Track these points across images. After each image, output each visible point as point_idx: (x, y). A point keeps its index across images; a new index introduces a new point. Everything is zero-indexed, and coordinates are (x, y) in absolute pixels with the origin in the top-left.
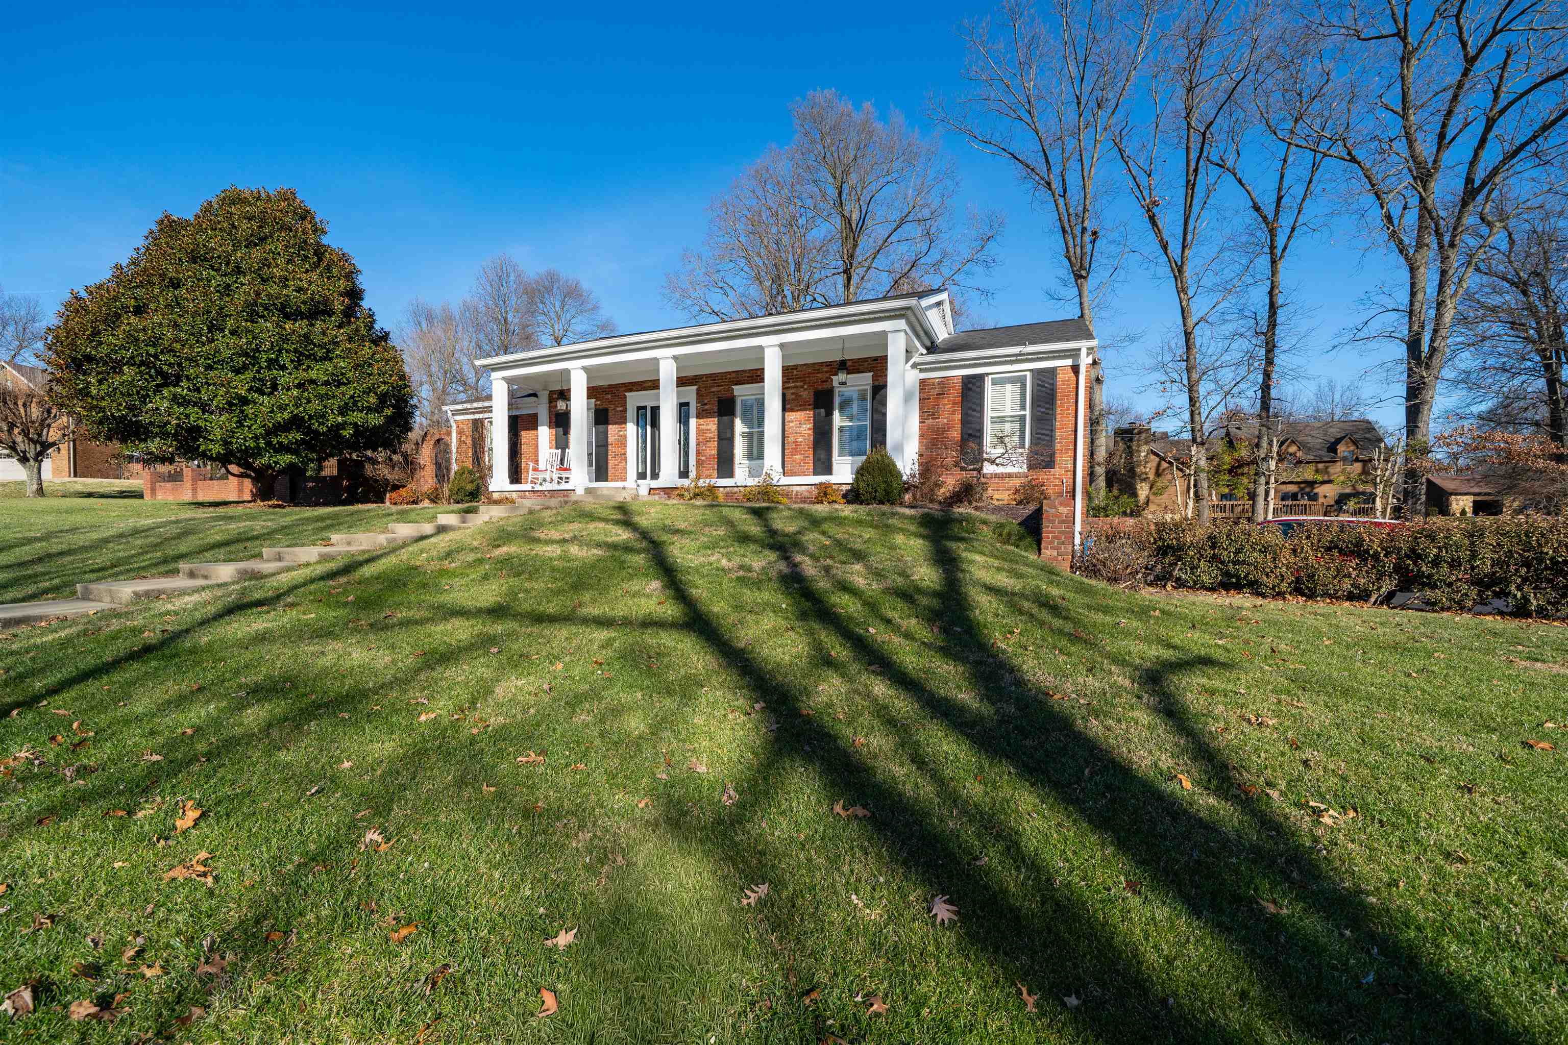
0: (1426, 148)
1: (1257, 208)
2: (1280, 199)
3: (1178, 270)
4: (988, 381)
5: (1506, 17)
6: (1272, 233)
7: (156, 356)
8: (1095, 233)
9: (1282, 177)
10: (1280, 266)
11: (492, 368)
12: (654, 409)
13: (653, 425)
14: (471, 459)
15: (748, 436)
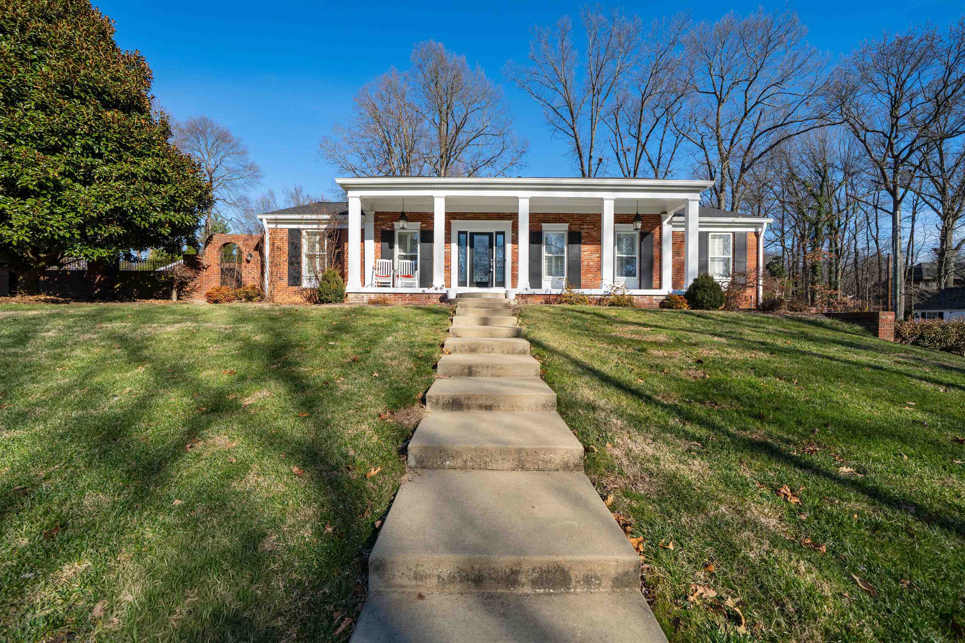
2: (660, 158)
4: (710, 234)
5: (762, 97)
11: (346, 188)
12: (472, 234)
13: (472, 246)
14: (287, 263)
15: (549, 259)
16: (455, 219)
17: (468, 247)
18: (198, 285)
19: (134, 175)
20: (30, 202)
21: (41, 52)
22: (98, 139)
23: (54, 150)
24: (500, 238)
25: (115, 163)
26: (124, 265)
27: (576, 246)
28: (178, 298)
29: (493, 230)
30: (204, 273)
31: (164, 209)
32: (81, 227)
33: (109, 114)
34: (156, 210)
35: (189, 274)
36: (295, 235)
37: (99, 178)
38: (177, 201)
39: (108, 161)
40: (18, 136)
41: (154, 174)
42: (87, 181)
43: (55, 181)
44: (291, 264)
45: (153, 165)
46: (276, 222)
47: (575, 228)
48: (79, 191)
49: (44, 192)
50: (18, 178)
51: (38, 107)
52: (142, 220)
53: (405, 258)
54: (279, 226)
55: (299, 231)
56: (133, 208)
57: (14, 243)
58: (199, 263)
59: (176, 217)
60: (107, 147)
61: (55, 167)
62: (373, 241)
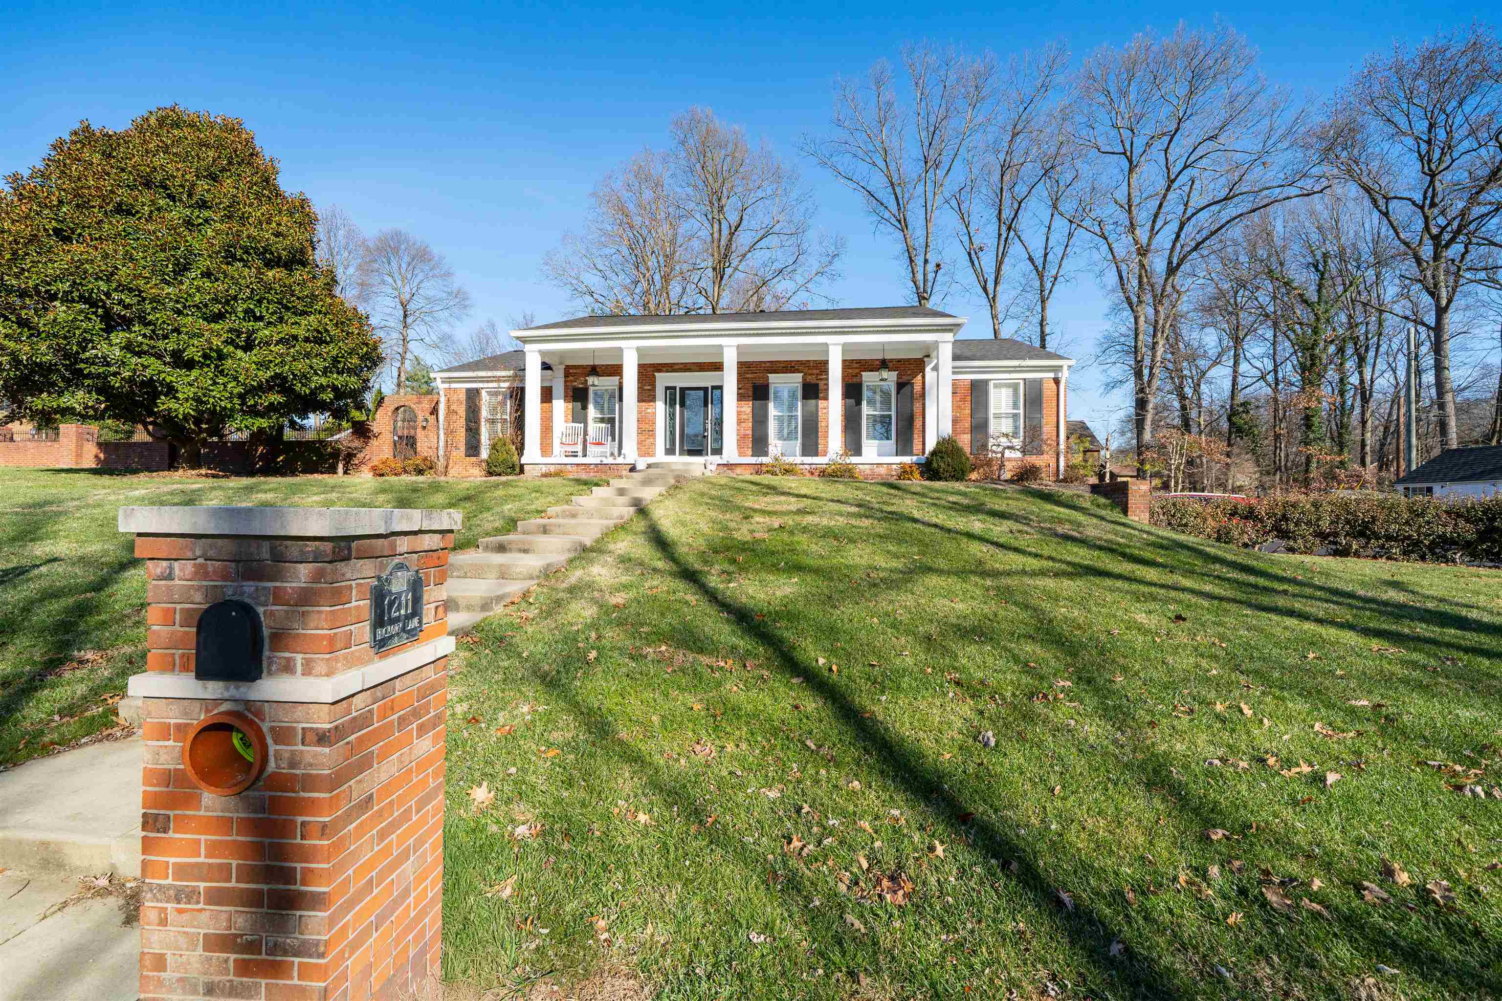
0: (1142, 235)
1: (1031, 259)
2: (1046, 255)
3: (992, 301)
4: (991, 384)
5: (1192, 158)
6: (1041, 277)
7: (108, 295)
8: (938, 266)
9: (1047, 239)
10: (1049, 304)
11: (525, 340)
12: (683, 390)
13: (682, 405)
14: (464, 430)
15: (780, 419)
16: (660, 371)
17: (678, 406)
18: (367, 457)
19: (295, 338)
20: (195, 373)
21: (207, 214)
22: (260, 301)
23: (218, 317)
24: (717, 392)
25: (275, 326)
26: (289, 434)
27: (813, 402)
28: (345, 473)
29: (709, 385)
30: (374, 442)
31: (325, 372)
32: (241, 396)
33: (270, 274)
34: (317, 374)
35: (357, 444)
36: (473, 396)
37: (260, 343)
38: (339, 362)
39: (270, 323)
40: (185, 307)
41: (315, 334)
42: (248, 347)
43: (219, 351)
44: (469, 429)
45: (315, 324)
46: (450, 380)
47: (811, 379)
48: (240, 359)
49: (208, 362)
50: (185, 350)
51: (203, 275)
52: (303, 385)
53: (602, 420)
54: (454, 386)
55: (477, 391)
56: (293, 374)
57: (181, 417)
58: (369, 430)
59: (339, 380)
60: (268, 309)
61: (219, 335)
62: (562, 401)
